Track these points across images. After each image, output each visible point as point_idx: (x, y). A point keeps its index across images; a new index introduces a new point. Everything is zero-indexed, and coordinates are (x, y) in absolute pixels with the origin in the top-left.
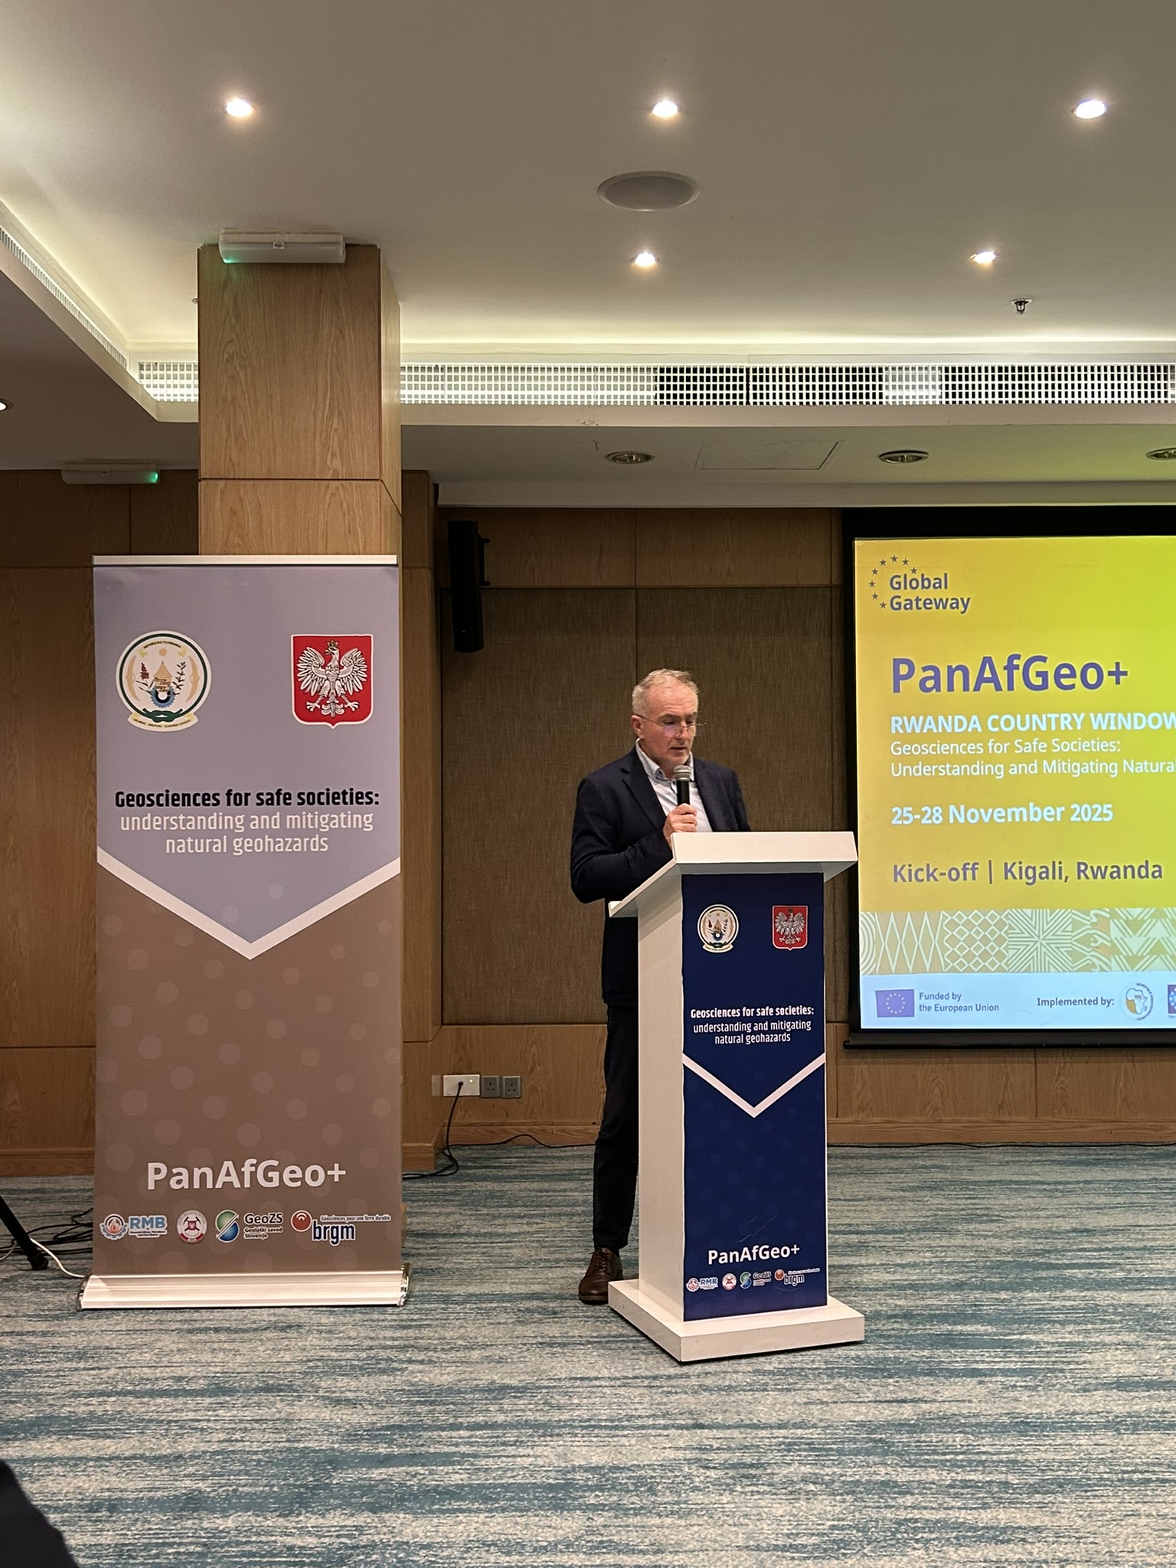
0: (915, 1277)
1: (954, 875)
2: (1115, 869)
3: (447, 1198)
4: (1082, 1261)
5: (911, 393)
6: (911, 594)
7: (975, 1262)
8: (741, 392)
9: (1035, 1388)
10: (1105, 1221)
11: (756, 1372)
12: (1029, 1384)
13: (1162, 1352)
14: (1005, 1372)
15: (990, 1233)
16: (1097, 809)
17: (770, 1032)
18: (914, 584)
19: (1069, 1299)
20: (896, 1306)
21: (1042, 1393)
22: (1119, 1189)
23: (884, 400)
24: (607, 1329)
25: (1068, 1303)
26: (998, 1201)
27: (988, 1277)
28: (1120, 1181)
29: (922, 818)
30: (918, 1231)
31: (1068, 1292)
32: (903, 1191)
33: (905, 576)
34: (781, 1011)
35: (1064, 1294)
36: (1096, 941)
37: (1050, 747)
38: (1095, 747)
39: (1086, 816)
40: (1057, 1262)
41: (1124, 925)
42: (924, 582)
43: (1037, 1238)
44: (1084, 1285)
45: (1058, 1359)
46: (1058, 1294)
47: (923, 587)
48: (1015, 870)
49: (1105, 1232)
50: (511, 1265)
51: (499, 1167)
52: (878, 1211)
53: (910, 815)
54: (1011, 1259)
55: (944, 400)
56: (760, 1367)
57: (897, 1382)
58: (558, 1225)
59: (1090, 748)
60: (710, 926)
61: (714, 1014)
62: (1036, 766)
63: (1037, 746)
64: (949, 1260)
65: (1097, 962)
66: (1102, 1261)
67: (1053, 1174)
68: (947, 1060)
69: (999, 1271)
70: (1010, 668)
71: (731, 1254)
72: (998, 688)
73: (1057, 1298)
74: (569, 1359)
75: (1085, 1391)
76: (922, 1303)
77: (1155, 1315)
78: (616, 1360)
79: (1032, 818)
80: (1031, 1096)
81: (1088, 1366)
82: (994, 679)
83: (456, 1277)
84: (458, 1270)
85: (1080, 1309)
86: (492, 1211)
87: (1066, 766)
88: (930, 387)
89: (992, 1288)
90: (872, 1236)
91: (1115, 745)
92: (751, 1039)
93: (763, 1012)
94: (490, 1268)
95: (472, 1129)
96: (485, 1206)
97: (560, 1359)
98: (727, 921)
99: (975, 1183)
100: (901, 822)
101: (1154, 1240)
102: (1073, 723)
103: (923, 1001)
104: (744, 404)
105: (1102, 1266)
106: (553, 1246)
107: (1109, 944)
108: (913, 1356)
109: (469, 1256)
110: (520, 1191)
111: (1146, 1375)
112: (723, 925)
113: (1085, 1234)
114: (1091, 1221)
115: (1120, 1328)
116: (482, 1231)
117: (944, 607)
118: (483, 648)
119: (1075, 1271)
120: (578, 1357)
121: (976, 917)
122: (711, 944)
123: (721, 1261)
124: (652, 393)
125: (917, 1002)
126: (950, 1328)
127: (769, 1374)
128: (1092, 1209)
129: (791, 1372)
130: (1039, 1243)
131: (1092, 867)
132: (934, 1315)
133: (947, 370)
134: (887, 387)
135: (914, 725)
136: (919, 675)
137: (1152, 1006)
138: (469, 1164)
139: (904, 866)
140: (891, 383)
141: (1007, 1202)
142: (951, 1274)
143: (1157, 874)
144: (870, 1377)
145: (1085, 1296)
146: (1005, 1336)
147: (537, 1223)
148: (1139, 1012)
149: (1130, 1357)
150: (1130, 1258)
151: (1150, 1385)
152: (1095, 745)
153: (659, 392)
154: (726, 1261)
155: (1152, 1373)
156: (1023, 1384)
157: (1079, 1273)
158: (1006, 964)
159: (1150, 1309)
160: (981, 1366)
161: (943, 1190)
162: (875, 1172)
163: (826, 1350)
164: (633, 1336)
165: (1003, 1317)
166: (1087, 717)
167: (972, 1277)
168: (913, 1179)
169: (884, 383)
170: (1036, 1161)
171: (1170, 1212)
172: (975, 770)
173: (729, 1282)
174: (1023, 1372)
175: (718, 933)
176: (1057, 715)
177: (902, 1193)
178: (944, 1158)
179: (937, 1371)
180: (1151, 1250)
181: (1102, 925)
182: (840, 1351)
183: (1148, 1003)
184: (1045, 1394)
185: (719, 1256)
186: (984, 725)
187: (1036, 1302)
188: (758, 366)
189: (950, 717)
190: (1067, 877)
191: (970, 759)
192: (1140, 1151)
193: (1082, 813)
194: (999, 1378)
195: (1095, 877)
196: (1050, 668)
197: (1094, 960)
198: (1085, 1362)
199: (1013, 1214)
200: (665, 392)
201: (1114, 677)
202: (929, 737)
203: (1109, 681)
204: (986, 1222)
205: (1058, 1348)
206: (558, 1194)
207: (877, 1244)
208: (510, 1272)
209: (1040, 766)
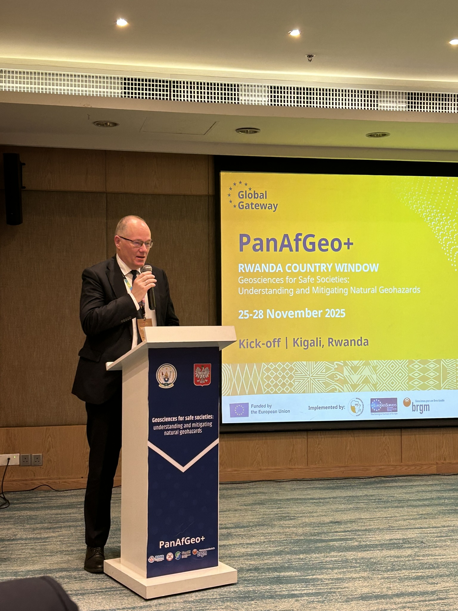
0: (257, 550)
1: (269, 344)
2: (346, 341)
3: (6, 520)
4: (337, 537)
5: (253, 99)
6: (249, 201)
7: (286, 540)
8: (167, 93)
9: (323, 602)
10: (345, 517)
11: (185, 602)
12: (320, 600)
13: (381, 581)
14: (308, 595)
15: (291, 525)
16: (338, 311)
17: (192, 428)
18: (250, 196)
19: (334, 557)
20: (250, 564)
21: (327, 604)
22: (350, 500)
23: (240, 102)
24: (105, 584)
25: (333, 559)
26: (293, 509)
27: (293, 548)
28: (350, 497)
29: (253, 316)
30: (256, 526)
31: (333, 553)
32: (246, 506)
33: (246, 191)
34: (198, 418)
35: (331, 554)
36: (337, 377)
37: (316, 280)
38: (337, 281)
39: (333, 315)
40: (325, 538)
41: (350, 369)
42: (255, 195)
43: (314, 527)
44: (340, 549)
45: (332, 587)
46: (328, 555)
47: (255, 197)
48: (299, 342)
49: (346, 522)
50: (48, 554)
51: (33, 503)
52: (235, 517)
53: (247, 314)
54: (303, 538)
55: (270, 103)
56: (187, 600)
57: (256, 603)
58: (69, 532)
59: (335, 281)
60: (163, 375)
61: (164, 420)
62: (309, 289)
63: (310, 279)
64: (273, 540)
65: (337, 387)
66: (346, 537)
67: (317, 494)
68: (264, 438)
69: (298, 544)
70: (297, 240)
71: (171, 543)
72: (291, 250)
73: (327, 557)
74: (87, 601)
75: (347, 602)
76: (263, 562)
77: (375, 563)
78: (112, 600)
79: (307, 316)
80: (305, 455)
81: (347, 590)
82: (289, 246)
83: (19, 562)
84: (19, 558)
85: (339, 561)
86: (32, 526)
87: (323, 290)
88: (263, 96)
89: (296, 553)
90: (233, 529)
91: (347, 279)
92: (182, 432)
93: (188, 418)
94: (36, 556)
95: (15, 483)
96: (28, 524)
97: (82, 602)
98: (171, 372)
99: (280, 500)
100: (243, 318)
101: (370, 525)
102: (327, 268)
103: (253, 409)
104: (169, 99)
105: (347, 540)
106: (69, 543)
107: (343, 379)
108: (262, 589)
109: (24, 551)
110: (46, 515)
111: (374, 593)
112: (169, 374)
113: (337, 524)
114: (339, 517)
115: (360, 570)
116: (29, 537)
117: (265, 208)
118: (22, 223)
119: (334, 542)
120: (92, 600)
121: (280, 366)
122: (163, 384)
123: (166, 547)
124: (120, 91)
125: (250, 409)
126: (278, 574)
127: (192, 602)
128: (338, 511)
129: (202, 601)
130: (315, 530)
131: (335, 341)
132: (270, 568)
133: (271, 87)
134: (241, 95)
135: (250, 268)
136: (252, 242)
137: (363, 409)
138: (15, 502)
139: (244, 340)
140: (243, 93)
141: (297, 509)
142: (275, 547)
143: (366, 344)
144: (243, 601)
145: (341, 555)
146: (305, 576)
147: (58, 531)
148: (357, 412)
149: (366, 584)
150: (359, 535)
151: (377, 597)
152: (337, 279)
153: (123, 91)
154: (168, 546)
155: (377, 591)
156: (317, 600)
157: (337, 544)
158: (294, 389)
159: (372, 560)
160: (296, 592)
161: (265, 504)
162: (230, 497)
163: (219, 589)
164: (119, 588)
165: (303, 567)
166: (333, 266)
167: (285, 548)
168: (250, 499)
169: (240, 93)
170: (308, 488)
171: (375, 511)
172: (280, 291)
173: (170, 557)
174: (316, 594)
175: (166, 379)
176: (319, 264)
177: (245, 507)
178: (264, 488)
179: (275, 596)
180: (369, 530)
181: (340, 369)
182: (225, 589)
183: (361, 408)
184: (328, 604)
185: (165, 544)
186: (284, 268)
187: (318, 559)
188: (176, 80)
189: (267, 265)
190: (323, 345)
191: (277, 286)
192: (357, 481)
193: (331, 313)
194: (305, 598)
195: (337, 345)
196: (316, 240)
197: (335, 386)
198: (345, 588)
199: (301, 515)
200: (127, 91)
201: (347, 246)
202: (257, 275)
203: (344, 247)
204: (289, 520)
205: (331, 581)
206: (67, 515)
207: (236, 534)
208: (48, 558)
209: (311, 289)
